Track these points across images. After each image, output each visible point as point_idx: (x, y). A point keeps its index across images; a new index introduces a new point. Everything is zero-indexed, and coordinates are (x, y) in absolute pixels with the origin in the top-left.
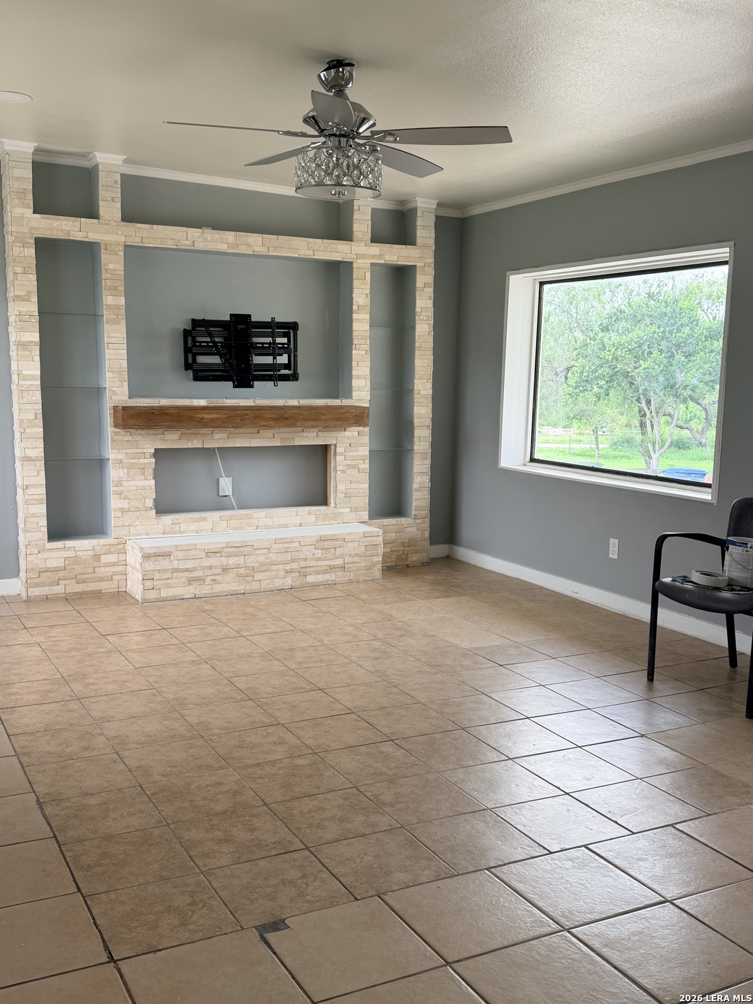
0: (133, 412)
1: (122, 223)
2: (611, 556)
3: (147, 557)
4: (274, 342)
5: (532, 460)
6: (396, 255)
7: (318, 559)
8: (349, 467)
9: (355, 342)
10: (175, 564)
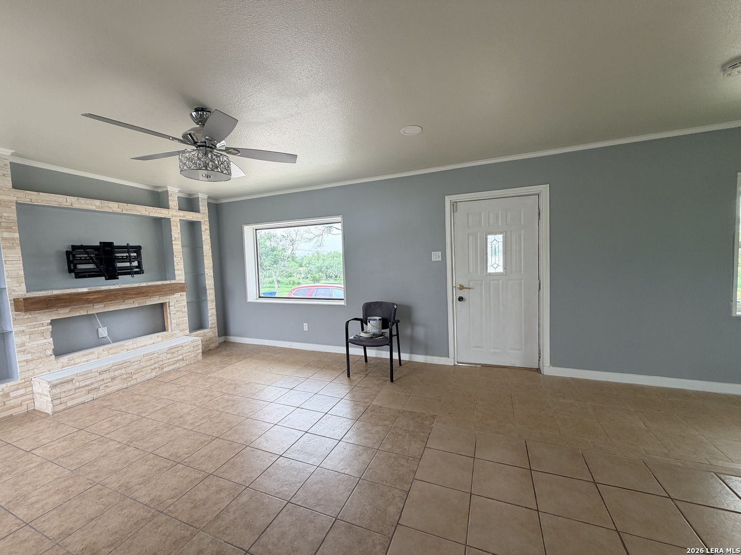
0: (33, 301)
1: (14, 189)
2: (305, 330)
3: (54, 386)
4: (130, 256)
5: (260, 297)
6: (191, 216)
7: (169, 359)
8: (177, 311)
9: (175, 254)
10: (77, 385)
